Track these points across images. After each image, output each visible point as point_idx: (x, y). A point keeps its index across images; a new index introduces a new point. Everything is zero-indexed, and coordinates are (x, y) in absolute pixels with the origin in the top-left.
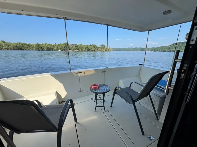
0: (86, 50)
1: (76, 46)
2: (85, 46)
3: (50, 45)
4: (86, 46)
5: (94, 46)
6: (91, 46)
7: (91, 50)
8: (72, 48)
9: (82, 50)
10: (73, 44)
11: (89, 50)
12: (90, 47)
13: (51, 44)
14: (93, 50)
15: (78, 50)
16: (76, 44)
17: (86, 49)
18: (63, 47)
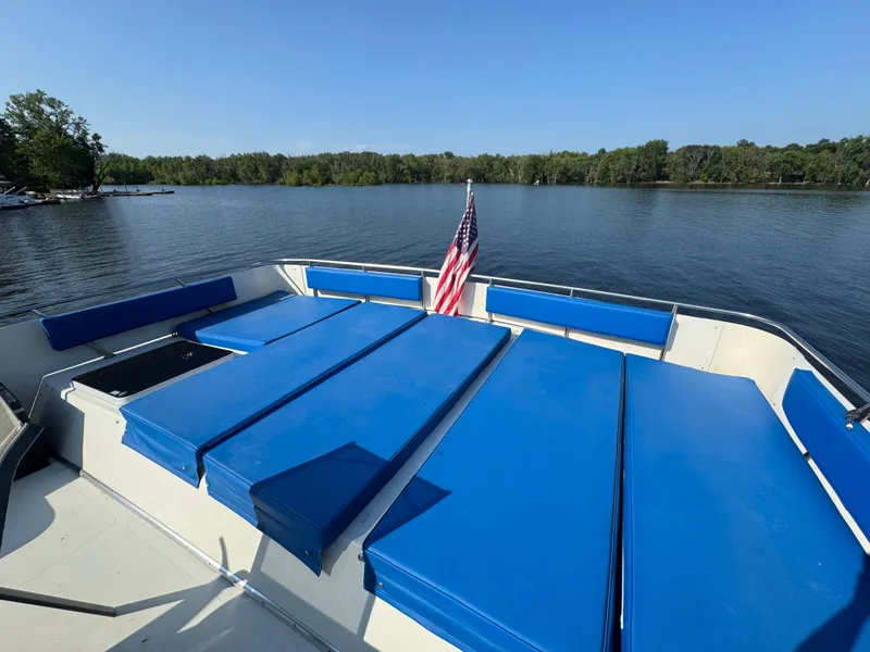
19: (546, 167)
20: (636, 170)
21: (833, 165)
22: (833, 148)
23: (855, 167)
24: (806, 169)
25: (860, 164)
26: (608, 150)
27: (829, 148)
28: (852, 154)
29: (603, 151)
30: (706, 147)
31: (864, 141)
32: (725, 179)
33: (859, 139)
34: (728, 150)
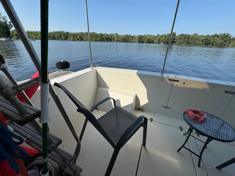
0: (202, 44)
1: (185, 37)
2: (203, 36)
3: (152, 37)
4: (205, 36)
5: (225, 37)
6: (216, 38)
7: (213, 44)
8: (179, 40)
9: (195, 44)
10: (182, 35)
11: (209, 44)
12: (213, 38)
13: (153, 35)
14: (218, 45)
15: (188, 44)
16: (187, 34)
17: (204, 42)
18: (167, 39)
19: (143, 38)
20: (167, 40)
21: (218, 41)
22: (218, 36)
23: (223, 41)
24: (211, 42)
25: (224, 41)
26: (160, 35)
27: (217, 36)
28: (223, 38)
29: (159, 35)
30: (186, 34)
31: (226, 34)
32: (190, 44)
33: (225, 34)
34: (191, 36)
